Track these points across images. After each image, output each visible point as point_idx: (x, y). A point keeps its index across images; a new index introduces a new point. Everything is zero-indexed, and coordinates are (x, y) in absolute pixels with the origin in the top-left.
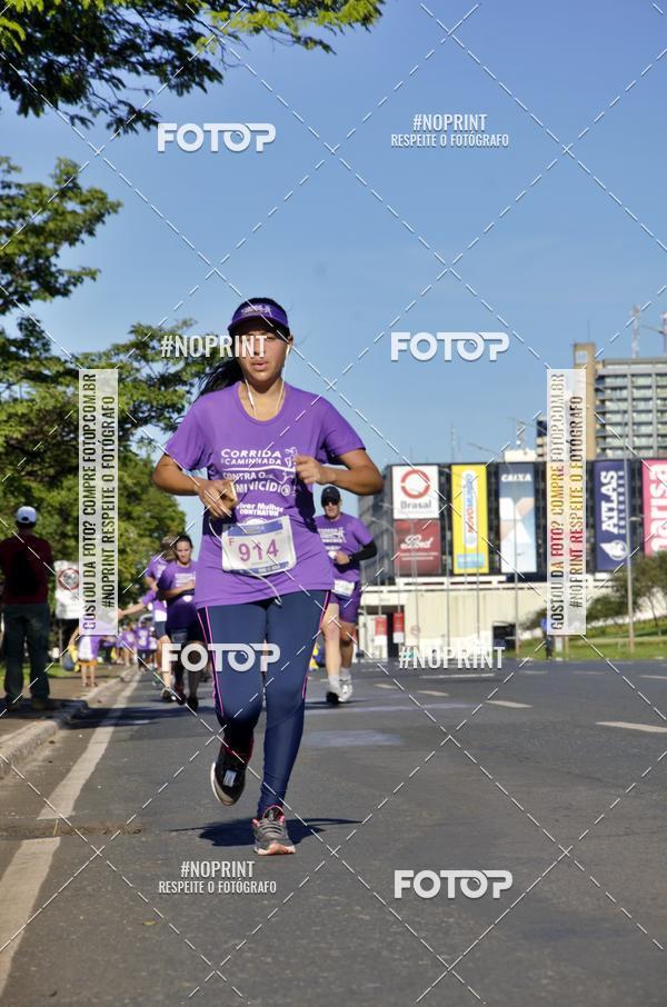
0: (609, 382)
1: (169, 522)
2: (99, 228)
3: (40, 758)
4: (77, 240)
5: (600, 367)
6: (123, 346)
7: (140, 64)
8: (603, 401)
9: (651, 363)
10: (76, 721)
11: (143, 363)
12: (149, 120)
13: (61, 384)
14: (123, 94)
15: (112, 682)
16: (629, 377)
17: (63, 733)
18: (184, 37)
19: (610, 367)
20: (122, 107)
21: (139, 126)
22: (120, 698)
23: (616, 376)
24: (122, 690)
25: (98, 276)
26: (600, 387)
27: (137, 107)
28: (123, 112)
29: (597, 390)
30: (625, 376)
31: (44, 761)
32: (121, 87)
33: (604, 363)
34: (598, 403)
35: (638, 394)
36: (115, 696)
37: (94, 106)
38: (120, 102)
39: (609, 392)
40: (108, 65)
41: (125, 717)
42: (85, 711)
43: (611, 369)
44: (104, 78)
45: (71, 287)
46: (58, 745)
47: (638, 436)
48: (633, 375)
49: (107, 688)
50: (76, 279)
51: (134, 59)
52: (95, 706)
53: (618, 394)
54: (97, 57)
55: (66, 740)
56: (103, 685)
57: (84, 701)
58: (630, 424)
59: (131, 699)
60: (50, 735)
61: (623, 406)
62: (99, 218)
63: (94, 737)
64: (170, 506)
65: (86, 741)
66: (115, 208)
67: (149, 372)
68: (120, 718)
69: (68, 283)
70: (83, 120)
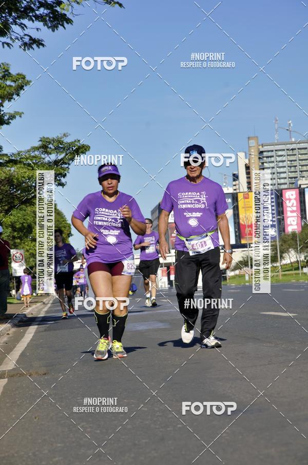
0: (265, 154)
1: (63, 229)
2: (22, 92)
3: (2, 342)
4: (12, 98)
5: (260, 147)
6: (36, 148)
7: (34, 16)
8: (263, 163)
9: (284, 144)
10: (20, 323)
11: (46, 155)
12: (39, 43)
13: (8, 166)
14: (27, 32)
15: (39, 304)
16: (274, 151)
17: (14, 330)
18: (54, 3)
19: (265, 147)
20: (26, 37)
21: (34, 46)
22: (42, 312)
23: (268, 151)
24: (44, 308)
25: (22, 115)
26: (261, 157)
27: (33, 37)
28: (27, 39)
29: (260, 158)
30: (272, 151)
31: (4, 343)
32: (25, 28)
33: (263, 146)
34: (260, 164)
35: (279, 159)
36: (40, 311)
37: (13, 37)
38: (25, 35)
39: (265, 159)
40: (19, 18)
41: (44, 320)
42: (25, 319)
43: (266, 148)
44: (18, 24)
45: (10, 121)
46: (11, 335)
47: (279, 179)
48: (276, 150)
49: (36, 308)
50: (12, 117)
51: (31, 14)
52: (30, 316)
53: (270, 159)
54: (13, 14)
55: (14, 333)
56: (34, 306)
57: (25, 314)
58: (276, 173)
59: (47, 312)
60: (7, 331)
61: (272, 165)
62: (21, 88)
63: (28, 331)
64: (63, 221)
65: (24, 333)
66: (28, 83)
67: (49, 159)
68: (41, 321)
69: (8, 119)
70: (8, 44)
